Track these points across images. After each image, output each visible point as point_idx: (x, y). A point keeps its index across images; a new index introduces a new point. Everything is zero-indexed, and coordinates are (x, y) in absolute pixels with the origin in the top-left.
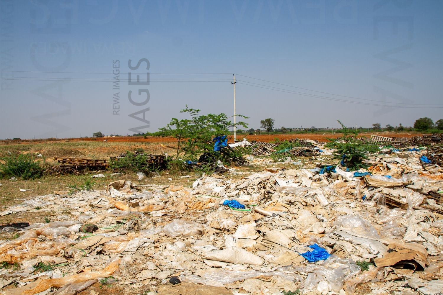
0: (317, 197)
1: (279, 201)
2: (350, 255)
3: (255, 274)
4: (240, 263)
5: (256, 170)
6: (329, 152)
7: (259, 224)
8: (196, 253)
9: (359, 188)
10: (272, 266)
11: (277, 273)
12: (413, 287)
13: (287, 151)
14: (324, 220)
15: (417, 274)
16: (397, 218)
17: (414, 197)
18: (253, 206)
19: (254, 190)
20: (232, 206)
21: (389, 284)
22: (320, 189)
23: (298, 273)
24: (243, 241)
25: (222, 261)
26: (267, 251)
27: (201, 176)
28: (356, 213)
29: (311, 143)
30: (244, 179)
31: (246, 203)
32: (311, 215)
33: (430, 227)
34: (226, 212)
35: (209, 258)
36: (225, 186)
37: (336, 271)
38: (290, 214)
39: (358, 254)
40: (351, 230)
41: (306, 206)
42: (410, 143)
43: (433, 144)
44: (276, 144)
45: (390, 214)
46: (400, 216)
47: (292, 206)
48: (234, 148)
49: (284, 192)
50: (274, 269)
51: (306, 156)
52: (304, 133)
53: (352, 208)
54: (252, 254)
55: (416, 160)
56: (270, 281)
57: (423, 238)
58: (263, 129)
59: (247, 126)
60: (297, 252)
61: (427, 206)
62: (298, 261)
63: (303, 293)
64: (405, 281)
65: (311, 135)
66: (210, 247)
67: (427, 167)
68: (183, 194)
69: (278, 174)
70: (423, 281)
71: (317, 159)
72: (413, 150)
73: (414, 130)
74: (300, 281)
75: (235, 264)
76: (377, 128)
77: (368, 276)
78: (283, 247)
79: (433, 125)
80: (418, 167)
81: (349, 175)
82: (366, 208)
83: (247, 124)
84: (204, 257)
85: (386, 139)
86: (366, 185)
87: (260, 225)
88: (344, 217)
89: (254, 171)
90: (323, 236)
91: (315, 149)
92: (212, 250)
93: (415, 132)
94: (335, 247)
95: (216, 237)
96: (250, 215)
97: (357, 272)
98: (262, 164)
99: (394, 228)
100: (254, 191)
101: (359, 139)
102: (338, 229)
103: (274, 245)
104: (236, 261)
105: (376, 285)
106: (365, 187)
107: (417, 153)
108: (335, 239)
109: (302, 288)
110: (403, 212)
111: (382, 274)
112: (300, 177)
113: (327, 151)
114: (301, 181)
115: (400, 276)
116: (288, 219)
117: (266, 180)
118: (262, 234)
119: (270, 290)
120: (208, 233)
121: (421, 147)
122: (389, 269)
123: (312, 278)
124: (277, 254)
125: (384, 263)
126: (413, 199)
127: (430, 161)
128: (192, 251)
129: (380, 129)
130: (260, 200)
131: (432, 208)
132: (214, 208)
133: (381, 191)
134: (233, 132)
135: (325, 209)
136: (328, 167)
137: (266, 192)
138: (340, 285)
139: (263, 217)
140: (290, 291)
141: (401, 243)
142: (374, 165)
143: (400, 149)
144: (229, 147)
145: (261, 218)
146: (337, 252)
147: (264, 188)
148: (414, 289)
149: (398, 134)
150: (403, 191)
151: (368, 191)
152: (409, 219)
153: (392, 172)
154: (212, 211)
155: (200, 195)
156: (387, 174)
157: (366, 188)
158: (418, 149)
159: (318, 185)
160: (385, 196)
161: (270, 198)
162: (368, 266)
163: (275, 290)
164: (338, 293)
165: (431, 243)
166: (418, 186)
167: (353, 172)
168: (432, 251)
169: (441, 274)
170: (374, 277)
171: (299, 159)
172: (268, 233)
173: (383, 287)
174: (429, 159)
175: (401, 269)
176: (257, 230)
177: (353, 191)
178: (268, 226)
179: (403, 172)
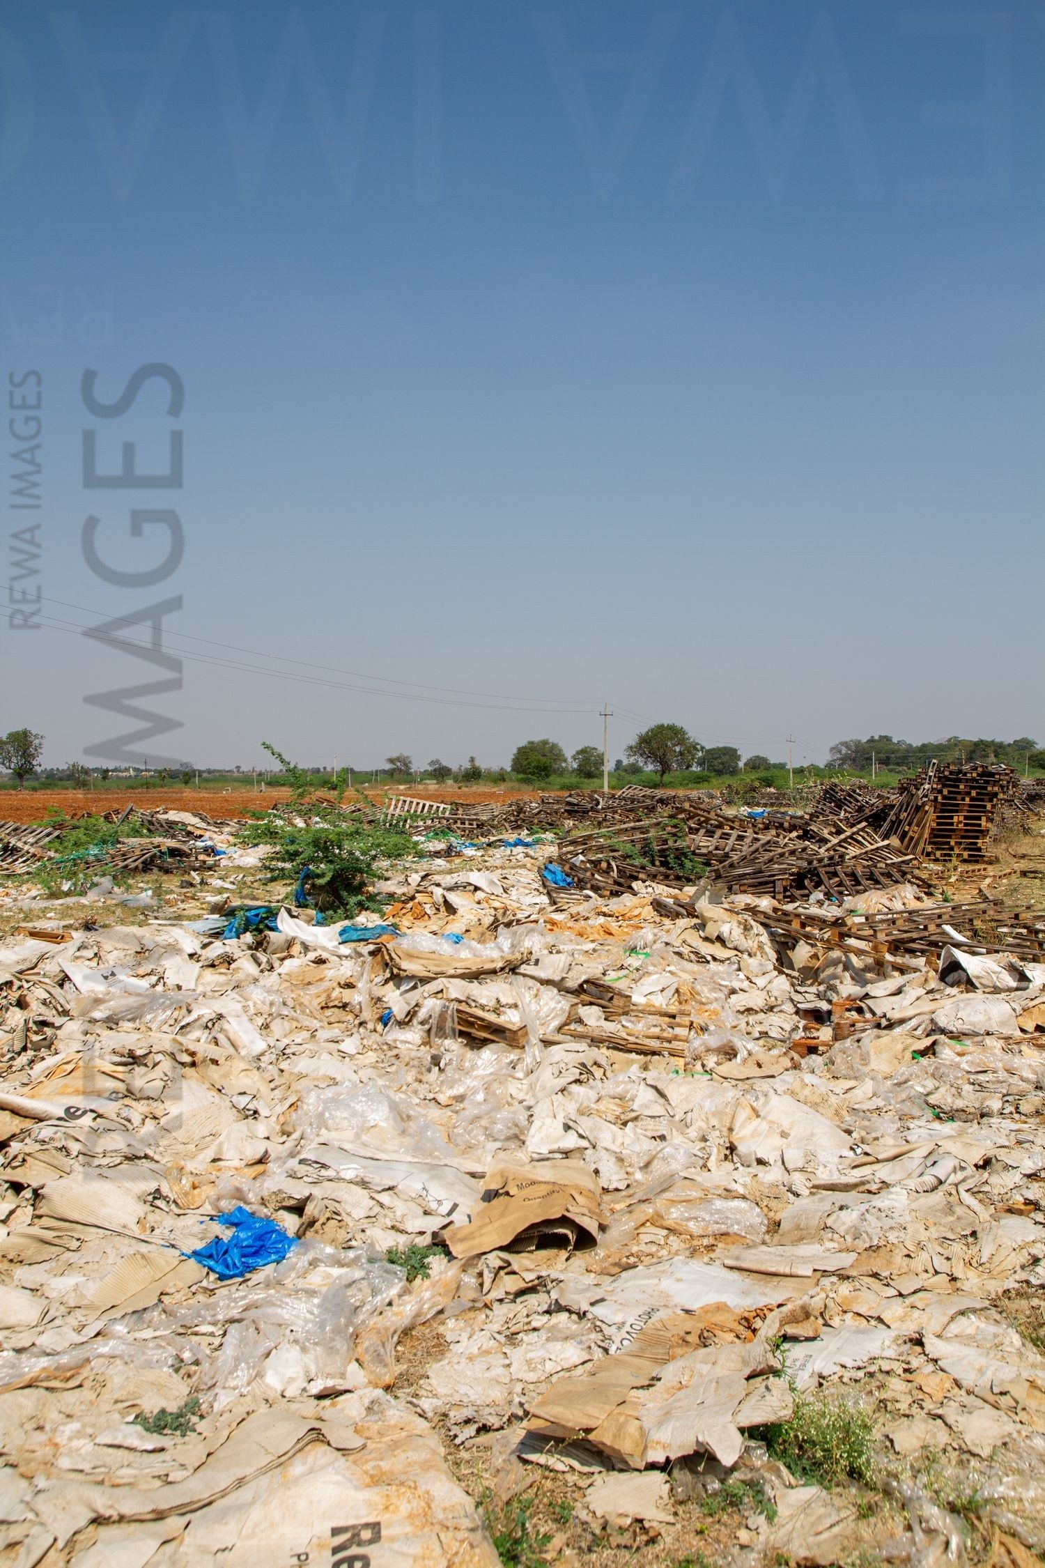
0: (226, 1026)
1: (87, 1056)
2: (363, 1231)
3: (13, 1366)
6: (248, 855)
7: (15, 1157)
9: (369, 985)
10: (83, 1319)
11: (104, 1347)
12: (574, 1308)
13: (95, 855)
14: (260, 1111)
15: (581, 1259)
16: (497, 1077)
17: (542, 1003)
21: (501, 1311)
22: (233, 994)
23: (186, 1331)
26: (53, 1264)
28: (363, 1073)
29: (184, 824)
32: (212, 1100)
33: (597, 1097)
37: (325, 1299)
38: (134, 1104)
39: (389, 1224)
40: (357, 1136)
41: (193, 1064)
42: (505, 820)
43: (572, 823)
44: (56, 827)
45: (474, 1067)
46: (504, 1071)
47: (139, 1070)
49: (99, 1014)
50: (91, 1331)
51: (167, 871)
52: (154, 786)
53: (351, 1057)
55: (528, 877)
56: (80, 1386)
57: (581, 1136)
60: (173, 1246)
61: (580, 1028)
62: (180, 1284)
63: (216, 1405)
64: (548, 1292)
65: (179, 791)
67: (562, 897)
69: (70, 947)
70: (600, 1279)
71: (209, 881)
72: (516, 845)
73: (511, 780)
74: (197, 1363)
76: (400, 770)
77: (432, 1297)
78: (119, 1234)
79: (564, 765)
80: (537, 900)
81: (325, 937)
82: (395, 1052)
85: (434, 808)
86: (392, 973)
88: (330, 1095)
90: (263, 1173)
91: (200, 844)
93: (516, 785)
94: (310, 1209)
97: (394, 1291)
99: (493, 1114)
101: (347, 808)
102: (312, 1141)
103: (80, 1232)
105: (462, 1324)
106: (387, 981)
107: (527, 855)
108: (306, 1179)
109: (210, 1388)
110: (513, 1056)
111: (473, 1280)
112: (157, 955)
113: (240, 852)
114: (160, 970)
115: (530, 1276)
116: (129, 1121)
117: (21, 972)
118: (28, 1194)
119: (84, 1426)
121: (537, 832)
122: (494, 1260)
123: (243, 1340)
124: (96, 1266)
125: (477, 1241)
126: (538, 1012)
127: (569, 880)
129: (411, 774)
130: (9, 1055)
131: (596, 1034)
133: (442, 991)
135: (258, 1069)
136: (253, 912)
137: (31, 1024)
138: (345, 1348)
139: (28, 1124)
140: (163, 1411)
141: (521, 1163)
142: (404, 898)
143: (476, 841)
145: (22, 1131)
146: (318, 1225)
148: (578, 1314)
149: (466, 790)
150: (507, 986)
151: (398, 992)
152: (532, 1077)
153: (464, 920)
156: (449, 926)
157: (391, 983)
158: (529, 840)
159: (222, 979)
160: (455, 1005)
161: (49, 1044)
162: (426, 1261)
163: (103, 1419)
164: (341, 1381)
165: (607, 1150)
166: (551, 971)
167: (339, 926)
168: (612, 1176)
169: (643, 1247)
170: (451, 1295)
171: (141, 885)
172: (54, 1187)
173: (485, 1327)
174: (568, 875)
175: (531, 1252)
176: (6, 1182)
177: (347, 995)
178: (52, 1161)
179: (496, 920)
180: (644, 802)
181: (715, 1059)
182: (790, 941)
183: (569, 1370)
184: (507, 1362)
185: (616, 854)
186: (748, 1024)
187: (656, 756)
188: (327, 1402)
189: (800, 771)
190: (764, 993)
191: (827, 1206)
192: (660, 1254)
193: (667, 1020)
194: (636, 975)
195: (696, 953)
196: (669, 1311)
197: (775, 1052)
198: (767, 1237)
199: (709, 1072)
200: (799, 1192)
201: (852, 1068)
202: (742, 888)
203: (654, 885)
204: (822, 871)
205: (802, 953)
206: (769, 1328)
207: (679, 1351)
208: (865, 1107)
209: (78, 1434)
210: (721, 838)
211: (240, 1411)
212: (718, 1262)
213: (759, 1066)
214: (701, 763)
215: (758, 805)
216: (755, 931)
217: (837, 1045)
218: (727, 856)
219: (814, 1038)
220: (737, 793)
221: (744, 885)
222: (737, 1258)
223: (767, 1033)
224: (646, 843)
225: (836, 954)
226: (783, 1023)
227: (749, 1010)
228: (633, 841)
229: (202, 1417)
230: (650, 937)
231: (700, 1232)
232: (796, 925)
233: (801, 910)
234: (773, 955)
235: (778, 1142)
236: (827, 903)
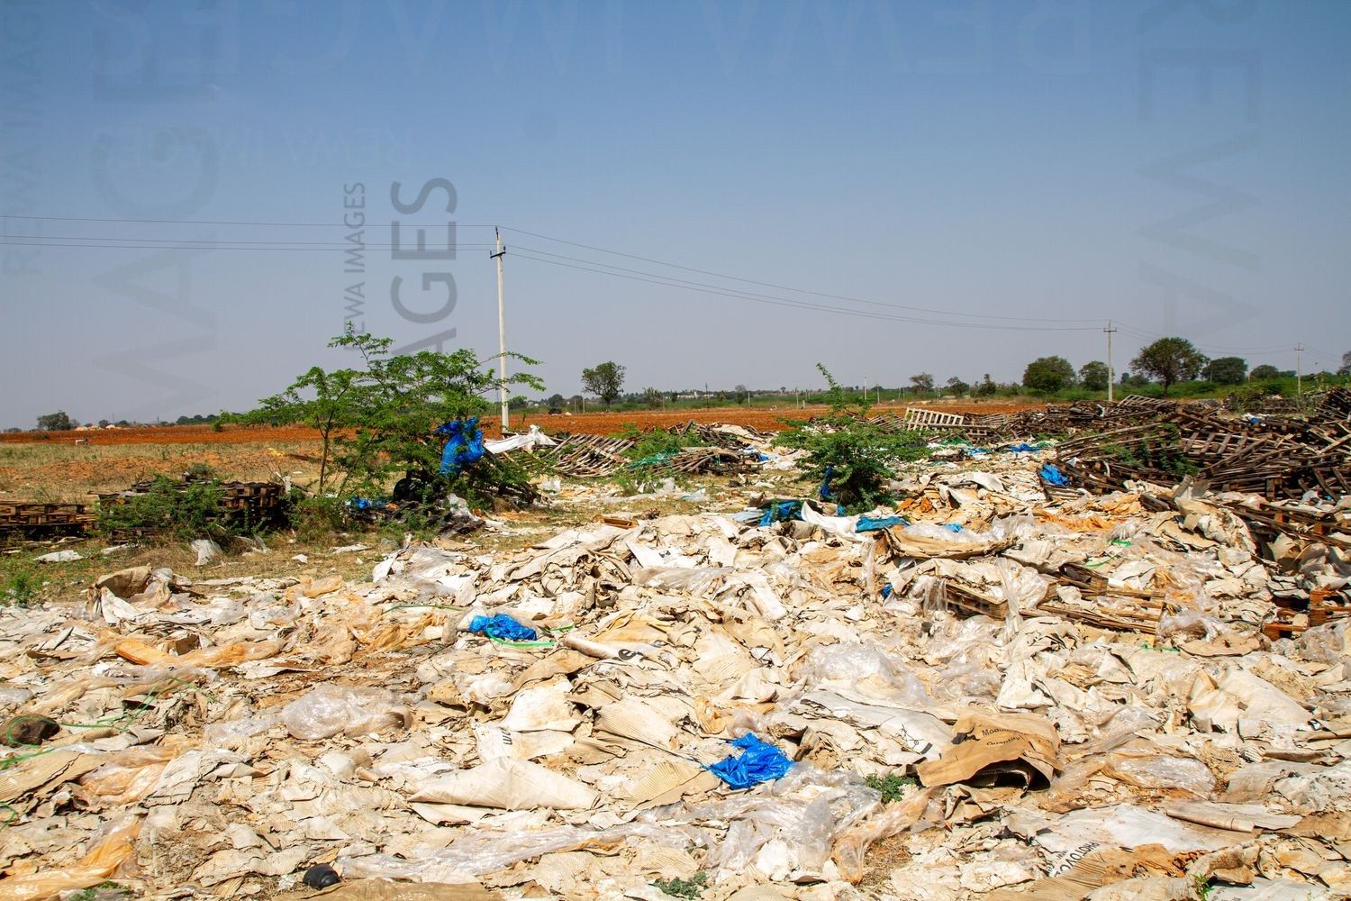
0: (753, 594)
1: (638, 613)
2: (849, 760)
3: (572, 836)
4: (527, 806)
5: (570, 521)
6: (786, 460)
7: (581, 685)
8: (386, 786)
9: (874, 564)
10: (622, 807)
11: (637, 829)
12: (1022, 835)
13: (662, 461)
14: (774, 661)
15: (1034, 798)
16: (977, 644)
17: (1023, 581)
18: (561, 630)
19: (564, 581)
20: (496, 632)
21: (958, 833)
22: (762, 570)
23: (700, 823)
24: (532, 738)
25: (470, 805)
26: (605, 766)
27: (400, 545)
28: (864, 637)
29: (734, 435)
30: (534, 548)
31: (542, 623)
32: (735, 650)
33: (1065, 663)
34: (477, 653)
35: (430, 798)
36: (474, 574)
37: (810, 808)
38: (673, 650)
39: (872, 756)
40: (853, 685)
41: (721, 621)
42: (1013, 428)
43: (1075, 430)
44: (631, 439)
45: (959, 635)
46: (985, 639)
47: (679, 624)
48: (501, 454)
49: (654, 582)
50: (629, 817)
51: (719, 474)
52: (714, 406)
53: (855, 622)
54: (559, 777)
55: (1028, 477)
56: (618, 855)
57: (1046, 695)
58: (590, 396)
59: (541, 384)
60: (696, 760)
61: (1058, 605)
62: (699, 789)
63: (717, 880)
64: (1000, 821)
65: (735, 410)
66: (431, 763)
67: (1058, 496)
68: (343, 602)
69: (636, 531)
70: (1049, 815)
71: (754, 481)
72: (1021, 450)
73: (1023, 394)
74: (705, 847)
75: (510, 811)
76: (923, 387)
77: (901, 816)
78: (655, 748)
79: (1072, 379)
80: (1035, 496)
81: (843, 525)
82: (893, 620)
83: (540, 380)
84: (413, 797)
85: (949, 419)
86: (893, 554)
87: (584, 686)
88: (832, 651)
89: (564, 524)
90: (772, 710)
91: (747, 452)
92: (437, 773)
93: (1028, 398)
94: (806, 739)
95: (450, 732)
96: (552, 658)
97: (870, 807)
98: (588, 501)
99: (972, 674)
100: (562, 587)
101: (872, 420)
102: (814, 687)
103: (626, 744)
104: (513, 801)
105: (924, 840)
106: (888, 561)
107: (1031, 459)
108: (805, 715)
109: (714, 867)
110: (995, 626)
111: (939, 807)
112: (703, 539)
113: (780, 458)
114: (706, 550)
115: (987, 807)
116: (669, 663)
117: (599, 551)
118: (589, 713)
119: (618, 882)
120: (423, 719)
121: (1042, 439)
122: (956, 791)
123: (742, 835)
124: (636, 771)
125: (943, 774)
126: (1019, 589)
127: (1065, 479)
128: (375, 778)
129: (932, 390)
130: (583, 611)
131: (1072, 610)
132: (442, 642)
133: (934, 569)
134: (499, 404)
135: (775, 628)
136: (785, 505)
137: (598, 587)
138: (823, 848)
139: (591, 661)
140: (677, 879)
141: (989, 714)
142: (914, 494)
143: (986, 447)
144: (488, 454)
145: (587, 666)
146: (812, 753)
147: (595, 573)
148: (1025, 840)
149: (980, 403)
150: (993, 567)
151: (898, 570)
152: (1011, 644)
153: (966, 513)
154: (436, 653)
155: (398, 604)
156: (952, 518)
157: (892, 562)
158: (1034, 445)
159: (755, 558)
160: (946, 582)
161: (612, 604)
162: (900, 788)
163: (632, 880)
164: (818, 874)
165: (1069, 708)
166: (1034, 555)
167: (857, 518)
168: (1072, 731)
169: (1093, 793)
170: (918, 816)
171: (698, 485)
172: (608, 709)
173: (943, 844)
174: (1064, 475)
175: (991, 788)
176: (574, 703)
177: (855, 572)
178: (607, 689)
179: (994, 513)
180: (1144, 410)
181: (1185, 637)
182: (1270, 534)
183: (1011, 885)
184: (958, 873)
185: (1110, 456)
186: (1221, 607)
187: (1160, 368)
188: (805, 888)
189: (1309, 379)
190: (1241, 581)
191: (1277, 773)
192: (1108, 800)
193: (1141, 601)
194: (1116, 561)
195: (1175, 543)
196: (1108, 847)
197: (1246, 634)
198: (1214, 795)
199: (1177, 648)
200: (1252, 758)
201: (1324, 652)
202: (1233, 487)
203: (1144, 483)
204: (1317, 471)
205: (1282, 545)
206: (1199, 869)
207: (1111, 879)
208: (1334, 689)
209: (613, 887)
210: (1214, 440)
211: (734, 886)
212: (1161, 811)
213: (1227, 645)
214: (1205, 374)
215: (1262, 411)
216: (1234, 523)
217: (1311, 630)
218: (1219, 457)
219: (1287, 623)
220: (1241, 401)
221: (1235, 483)
222: (1180, 810)
223: (1240, 617)
224: (1140, 446)
225: (1319, 546)
226: (1257, 609)
227: (1224, 596)
228: (1127, 444)
229: (706, 887)
230: (1132, 528)
231: (1149, 785)
232: (1278, 519)
233: (1289, 506)
234: (1252, 547)
235: (1234, 712)
236: (1321, 501)
